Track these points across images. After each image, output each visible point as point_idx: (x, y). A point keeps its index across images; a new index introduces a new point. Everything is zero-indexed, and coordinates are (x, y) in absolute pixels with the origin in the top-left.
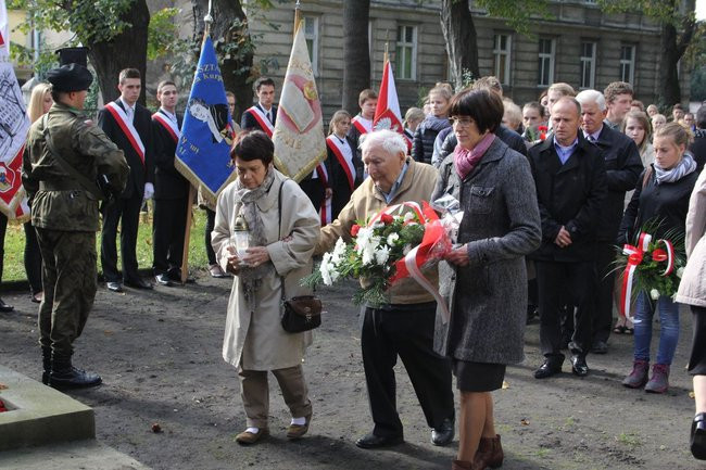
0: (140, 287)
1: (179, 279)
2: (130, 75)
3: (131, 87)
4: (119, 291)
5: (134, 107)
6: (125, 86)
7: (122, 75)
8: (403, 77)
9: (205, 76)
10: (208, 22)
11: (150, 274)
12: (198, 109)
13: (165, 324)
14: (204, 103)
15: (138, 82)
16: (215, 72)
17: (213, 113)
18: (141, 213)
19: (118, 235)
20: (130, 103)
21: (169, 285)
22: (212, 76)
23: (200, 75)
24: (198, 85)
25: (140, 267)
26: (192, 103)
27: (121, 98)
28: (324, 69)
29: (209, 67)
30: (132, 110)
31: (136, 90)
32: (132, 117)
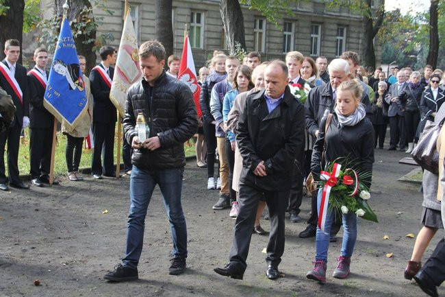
0: (20, 188)
1: (48, 182)
2: (13, 44)
3: (13, 52)
4: (7, 190)
5: (15, 65)
6: (9, 51)
7: (7, 44)
8: (195, 47)
9: (64, 45)
10: (65, 8)
11: (28, 179)
12: (59, 67)
13: (39, 213)
14: (63, 63)
15: (18, 48)
16: (70, 43)
17: (69, 70)
18: (21, 137)
19: (6, 152)
20: (12, 63)
21: (41, 186)
22: (68, 45)
23: (61, 44)
24: (59, 51)
25: (20, 174)
26: (55, 63)
27: (6, 59)
29: (67, 39)
30: (13, 67)
31: (16, 54)
32: (13, 72)
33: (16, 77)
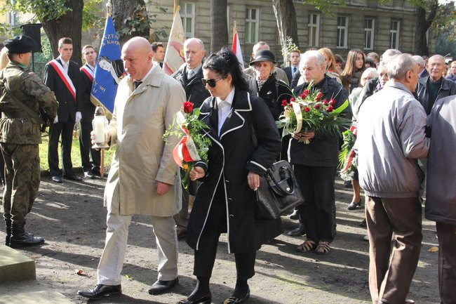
0: (74, 180)
1: (99, 174)
2: (66, 42)
3: (66, 49)
4: (60, 182)
5: (68, 63)
6: (62, 50)
7: (61, 42)
9: (108, 42)
10: (108, 7)
12: (104, 64)
13: (88, 204)
14: (108, 59)
16: (115, 40)
17: (114, 66)
20: (66, 60)
21: (93, 178)
22: (112, 42)
23: (105, 41)
24: (103, 48)
26: (100, 60)
27: (60, 57)
29: (111, 36)
30: (66, 64)
31: (69, 51)
32: (67, 69)
33: (69, 74)
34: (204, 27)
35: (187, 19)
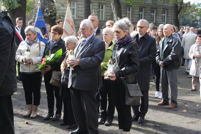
2: (20, 19)
5: (21, 29)
6: (18, 23)
7: (17, 19)
8: (101, 19)
9: (39, 19)
10: (39, 3)
12: (37, 29)
15: (22, 21)
16: (42, 18)
23: (37, 19)
24: (36, 22)
28: (78, 17)
29: (40, 17)
31: (21, 24)
32: (20, 32)
34: (80, 12)
35: (73, 9)
